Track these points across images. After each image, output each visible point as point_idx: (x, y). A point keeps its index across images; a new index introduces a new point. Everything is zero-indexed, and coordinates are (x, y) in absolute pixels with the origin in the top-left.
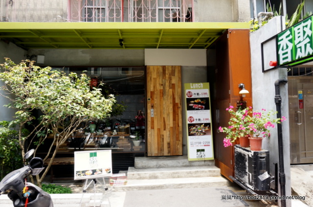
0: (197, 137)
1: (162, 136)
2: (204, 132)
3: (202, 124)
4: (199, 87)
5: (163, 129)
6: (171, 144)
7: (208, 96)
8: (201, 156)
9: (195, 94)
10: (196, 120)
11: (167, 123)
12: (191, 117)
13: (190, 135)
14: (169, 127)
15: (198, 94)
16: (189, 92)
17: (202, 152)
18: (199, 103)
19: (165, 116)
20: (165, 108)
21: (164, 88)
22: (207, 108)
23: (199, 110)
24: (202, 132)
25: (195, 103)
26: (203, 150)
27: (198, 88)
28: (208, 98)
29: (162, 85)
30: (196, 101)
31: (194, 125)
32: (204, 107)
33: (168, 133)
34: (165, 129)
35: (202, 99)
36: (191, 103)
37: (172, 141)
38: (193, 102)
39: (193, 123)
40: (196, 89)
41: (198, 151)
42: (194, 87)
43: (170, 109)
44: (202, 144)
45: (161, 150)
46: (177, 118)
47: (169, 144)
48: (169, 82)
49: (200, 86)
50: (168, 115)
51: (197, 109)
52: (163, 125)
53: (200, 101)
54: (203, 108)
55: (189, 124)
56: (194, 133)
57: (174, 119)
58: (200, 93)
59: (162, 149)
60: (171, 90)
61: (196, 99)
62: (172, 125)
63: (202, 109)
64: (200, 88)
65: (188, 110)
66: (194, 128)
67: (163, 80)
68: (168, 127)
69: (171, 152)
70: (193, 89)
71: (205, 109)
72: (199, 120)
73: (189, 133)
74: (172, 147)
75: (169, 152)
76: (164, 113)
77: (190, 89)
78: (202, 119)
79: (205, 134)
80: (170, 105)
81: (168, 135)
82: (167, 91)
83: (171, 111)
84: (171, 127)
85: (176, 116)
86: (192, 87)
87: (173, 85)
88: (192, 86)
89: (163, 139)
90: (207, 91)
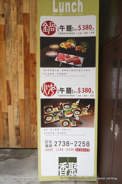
0: (61, 129)
1: (5, 115)
2: (77, 118)
3: (75, 100)
4: (74, 11)
5: (6, 102)
6: (22, 129)
7: (94, 33)
8: (68, 172)
9: (62, 27)
10: (62, 90)
11: (13, 91)
12: (48, 84)
13: (43, 125)
14: (17, 100)
15: (69, 28)
16: (48, 22)
17: (71, 164)
18: (70, 51)
19: (10, 78)
20: (10, 63)
21: (7, 21)
22: (89, 63)
23: (70, 66)
24: (72, 118)
25: (61, 50)
26: (74, 160)
27: (71, 14)
28: (94, 38)
29: (3, 15)
30: (63, 45)
31: (55, 103)
32: (82, 59)
33: (16, 110)
34: (10, 104)
35: (78, 40)
36: (51, 50)
37: (23, 124)
38: (55, 46)
39: (52, 97)
40: (65, 14)
41: (62, 160)
42: (62, 11)
43: (19, 65)
44: (71, 146)
45: (4, 139)
46: (31, 82)
47: (17, 129)
48: (18, 10)
49: (75, 7)
50: (16, 76)
51: (64, 65)
52: (6, 95)
53: (73, 45)
54: (79, 62)
55: (42, 100)
56: (54, 120)
57: (27, 86)
58: (75, 26)
59: (6, 136)
60: (21, 27)
61: (65, 40)
62: (22, 96)
63: (76, 64)
64: (77, 14)
65: (42, 66)
66: (56, 109)
67: (6, 4)
68: (15, 99)
69: (22, 143)
70: (58, 14)
71: (84, 65)
72: (69, 90)
73: (43, 120)
74: (23, 134)
75: (18, 142)
76: (7, 73)
77: (51, 14)
78: (75, 89)
79: (79, 124)
80: (19, 56)
81: (16, 114)
82: (13, 29)
83: (21, 70)
84: (21, 100)
85: (31, 78)
86: (55, 10)
87: (26, 15)
88: (57, 7)
89: (7, 120)
90: (93, 20)
